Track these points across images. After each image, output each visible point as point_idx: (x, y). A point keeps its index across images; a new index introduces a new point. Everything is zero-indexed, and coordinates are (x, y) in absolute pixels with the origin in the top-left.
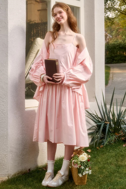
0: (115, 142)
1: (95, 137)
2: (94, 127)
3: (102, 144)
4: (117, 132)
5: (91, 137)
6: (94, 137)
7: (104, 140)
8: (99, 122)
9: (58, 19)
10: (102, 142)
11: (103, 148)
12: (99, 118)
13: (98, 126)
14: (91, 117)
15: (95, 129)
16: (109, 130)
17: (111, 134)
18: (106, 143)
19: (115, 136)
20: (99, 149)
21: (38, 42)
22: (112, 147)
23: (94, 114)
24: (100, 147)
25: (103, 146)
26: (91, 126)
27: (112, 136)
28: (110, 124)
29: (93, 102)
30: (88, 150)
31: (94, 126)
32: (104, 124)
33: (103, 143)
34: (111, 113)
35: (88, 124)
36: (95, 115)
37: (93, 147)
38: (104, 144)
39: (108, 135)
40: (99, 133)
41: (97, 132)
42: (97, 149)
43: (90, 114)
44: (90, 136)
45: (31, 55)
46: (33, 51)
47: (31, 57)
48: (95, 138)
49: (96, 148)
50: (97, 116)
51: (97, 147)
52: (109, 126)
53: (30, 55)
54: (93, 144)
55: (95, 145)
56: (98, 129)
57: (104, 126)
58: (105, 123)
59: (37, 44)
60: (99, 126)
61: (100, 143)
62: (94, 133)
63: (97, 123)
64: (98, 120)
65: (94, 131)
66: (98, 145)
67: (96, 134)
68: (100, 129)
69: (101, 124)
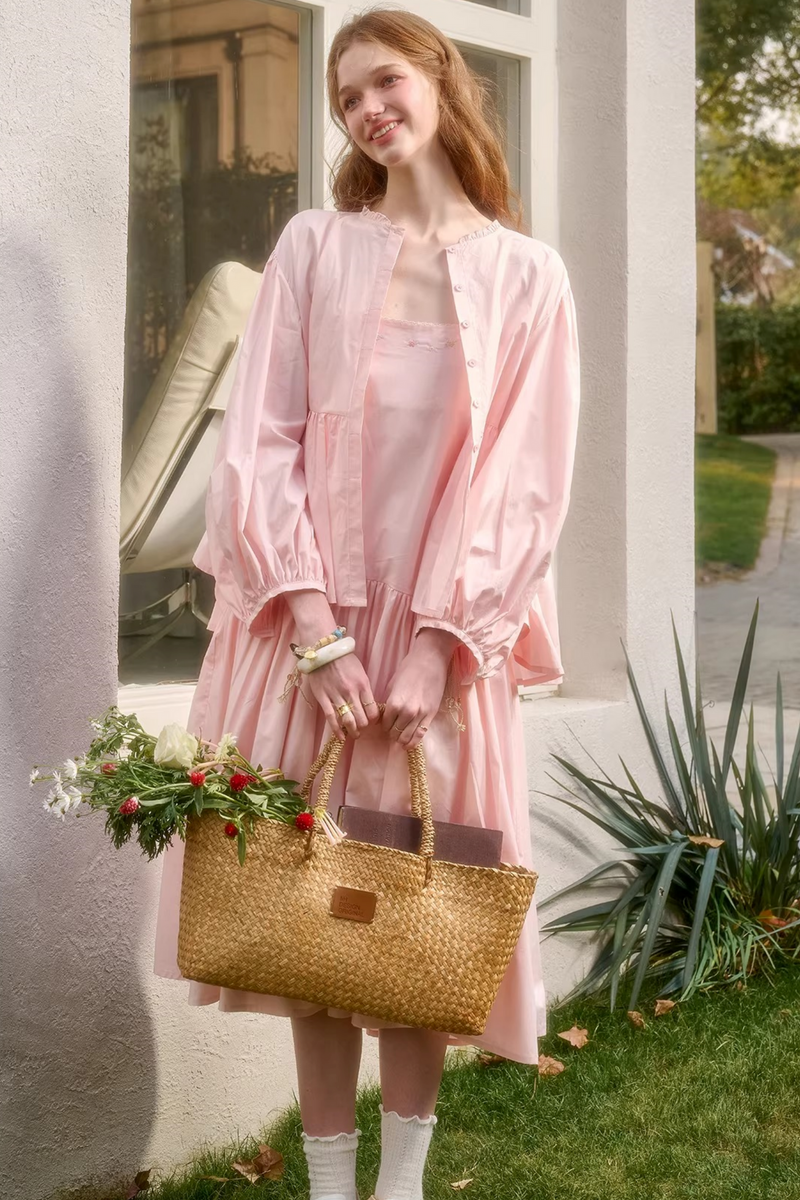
0: (757, 976)
1: (617, 942)
2: (617, 874)
3: (671, 988)
4: (775, 904)
5: (593, 940)
6: (611, 941)
7: (681, 963)
8: (652, 836)
9: (368, 129)
10: (672, 974)
11: (671, 1016)
12: (652, 808)
13: (641, 863)
14: (597, 801)
15: (620, 886)
16: (717, 891)
17: (736, 917)
18: (694, 981)
19: (760, 933)
20: (646, 1025)
21: (224, 293)
22: (733, 1014)
23: (613, 786)
24: (649, 1012)
25: (669, 1003)
26: (591, 865)
27: (739, 932)
28: (727, 852)
29: (612, 699)
30: (567, 1028)
31: (617, 866)
32: (684, 855)
33: (678, 982)
34: (737, 775)
35: (576, 852)
36: (623, 792)
37: (603, 1011)
38: (680, 991)
39: (714, 928)
40: (648, 915)
41: (637, 904)
42: (632, 1024)
43: (589, 783)
44: (590, 933)
45: (181, 379)
46: (196, 352)
47: (179, 396)
48: (622, 948)
49: (624, 1017)
50: (639, 796)
51: (634, 1014)
52: (720, 863)
53: (174, 383)
54: (607, 990)
55: (620, 997)
56: (641, 882)
57: (680, 861)
58: (691, 846)
59: (219, 307)
60: (649, 868)
61: (656, 984)
62: (618, 914)
63: (638, 846)
64: (645, 821)
65: (618, 901)
66: (640, 998)
67: (629, 922)
68: (657, 885)
69: (664, 849)
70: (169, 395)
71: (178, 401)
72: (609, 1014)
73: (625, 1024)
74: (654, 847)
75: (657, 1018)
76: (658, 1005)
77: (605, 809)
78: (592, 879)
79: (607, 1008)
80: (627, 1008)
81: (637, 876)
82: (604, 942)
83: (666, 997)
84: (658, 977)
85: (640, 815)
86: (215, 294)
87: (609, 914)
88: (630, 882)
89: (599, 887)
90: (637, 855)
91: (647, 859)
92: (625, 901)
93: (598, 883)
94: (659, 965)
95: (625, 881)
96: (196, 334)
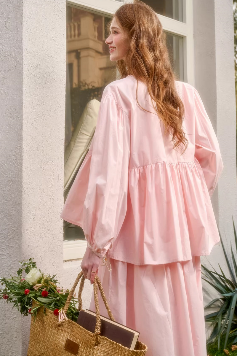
1: (219, 325)
2: (218, 303)
6: (217, 324)
8: (228, 290)
12: (228, 281)
13: (224, 299)
14: (212, 278)
15: (219, 307)
20: (230, 354)
21: (93, 110)
23: (216, 274)
24: (230, 350)
25: (236, 346)
26: (210, 300)
31: (218, 300)
35: (206, 295)
36: (220, 276)
37: (216, 349)
40: (229, 316)
41: (224, 313)
42: (225, 354)
43: (209, 272)
45: (80, 139)
46: (84, 130)
47: (79, 144)
49: (222, 351)
50: (224, 277)
51: (226, 350)
53: (78, 140)
54: (216, 341)
55: (221, 344)
56: (225, 305)
59: (92, 114)
60: (227, 301)
61: (231, 340)
62: (219, 316)
63: (224, 293)
64: (226, 285)
65: (219, 311)
66: (227, 345)
67: (223, 319)
68: (231, 306)
69: (232, 294)
70: (76, 144)
71: (79, 146)
72: (217, 350)
73: (223, 354)
74: (229, 294)
75: (233, 352)
76: (233, 347)
77: (214, 281)
78: (211, 305)
79: (217, 348)
80: (223, 348)
81: (223, 303)
82: (215, 326)
83: (234, 344)
84: (231, 337)
85: (224, 283)
86: (90, 110)
87: (216, 316)
88: (221, 305)
89: (213, 307)
90: (224, 296)
91: (227, 297)
92: (221, 312)
93: (212, 306)
94: (231, 333)
95: (220, 305)
96: (85, 124)
